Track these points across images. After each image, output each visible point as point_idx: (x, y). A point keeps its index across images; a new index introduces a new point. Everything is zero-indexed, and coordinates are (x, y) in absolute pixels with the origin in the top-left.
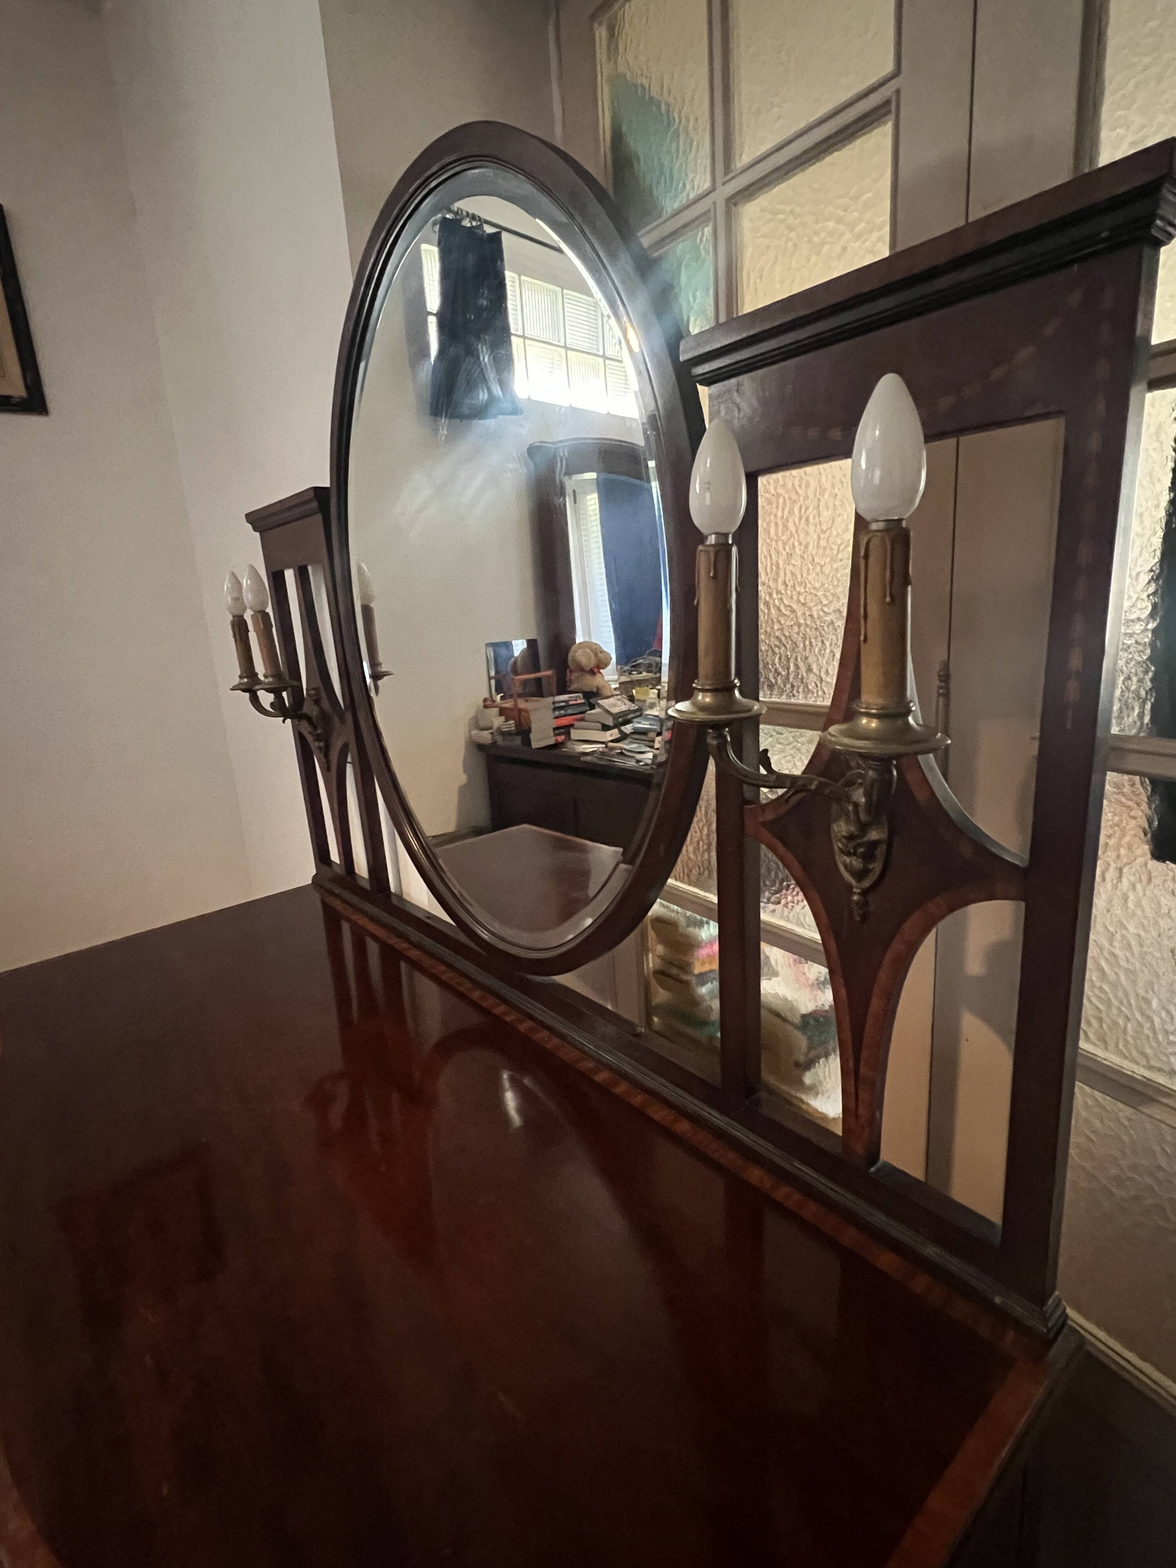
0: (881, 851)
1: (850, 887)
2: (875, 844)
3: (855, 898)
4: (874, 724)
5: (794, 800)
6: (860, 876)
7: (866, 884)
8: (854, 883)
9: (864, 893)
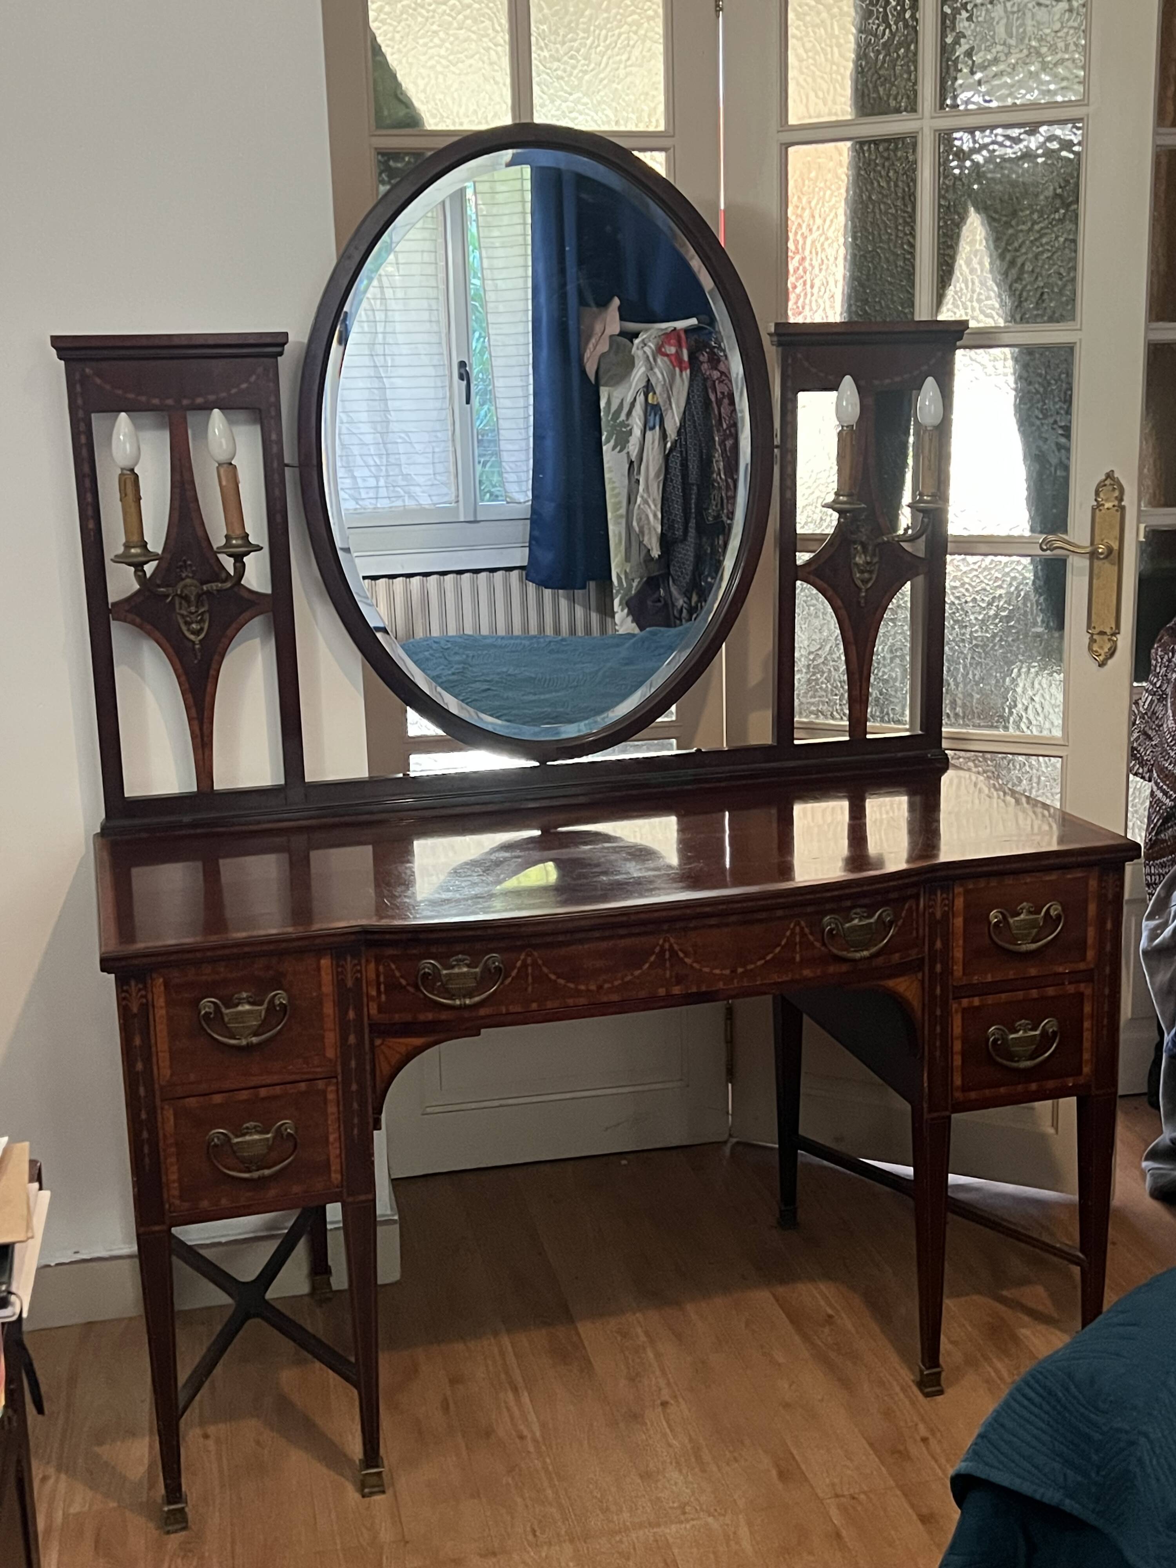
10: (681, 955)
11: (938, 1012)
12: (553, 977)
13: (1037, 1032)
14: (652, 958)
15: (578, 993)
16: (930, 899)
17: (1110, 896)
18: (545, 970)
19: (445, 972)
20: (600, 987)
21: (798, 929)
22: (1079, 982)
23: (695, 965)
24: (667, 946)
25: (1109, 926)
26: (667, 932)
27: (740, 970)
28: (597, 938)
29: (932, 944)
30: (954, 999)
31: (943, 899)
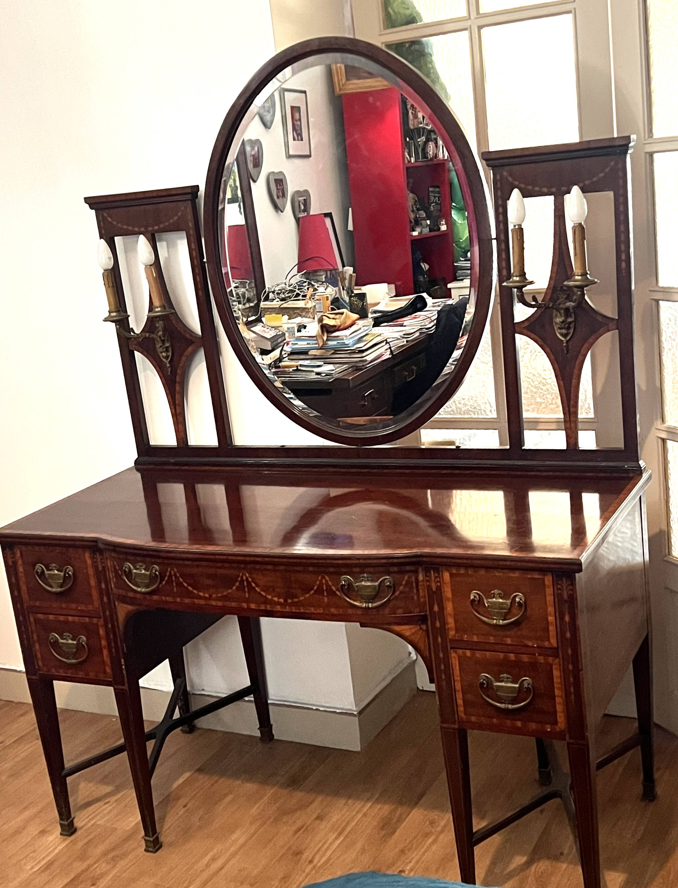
0: (572, 326)
1: (562, 341)
2: (570, 323)
3: (564, 345)
4: (580, 278)
5: (539, 312)
6: (565, 336)
7: (568, 338)
8: (563, 339)
9: (567, 342)
10: (254, 585)
11: (441, 655)
12: (185, 585)
13: (517, 686)
14: (237, 584)
15: (199, 597)
16: (426, 576)
17: (565, 597)
18: (181, 580)
19: (135, 571)
20: (210, 596)
21: (324, 581)
22: (549, 656)
23: (262, 593)
24: (244, 578)
25: (567, 618)
26: (244, 569)
27: (289, 601)
28: (205, 566)
29: (431, 608)
30: (451, 648)
31: (436, 577)
